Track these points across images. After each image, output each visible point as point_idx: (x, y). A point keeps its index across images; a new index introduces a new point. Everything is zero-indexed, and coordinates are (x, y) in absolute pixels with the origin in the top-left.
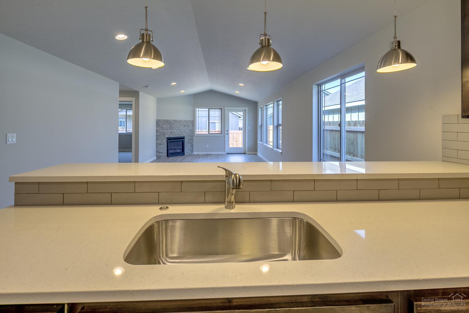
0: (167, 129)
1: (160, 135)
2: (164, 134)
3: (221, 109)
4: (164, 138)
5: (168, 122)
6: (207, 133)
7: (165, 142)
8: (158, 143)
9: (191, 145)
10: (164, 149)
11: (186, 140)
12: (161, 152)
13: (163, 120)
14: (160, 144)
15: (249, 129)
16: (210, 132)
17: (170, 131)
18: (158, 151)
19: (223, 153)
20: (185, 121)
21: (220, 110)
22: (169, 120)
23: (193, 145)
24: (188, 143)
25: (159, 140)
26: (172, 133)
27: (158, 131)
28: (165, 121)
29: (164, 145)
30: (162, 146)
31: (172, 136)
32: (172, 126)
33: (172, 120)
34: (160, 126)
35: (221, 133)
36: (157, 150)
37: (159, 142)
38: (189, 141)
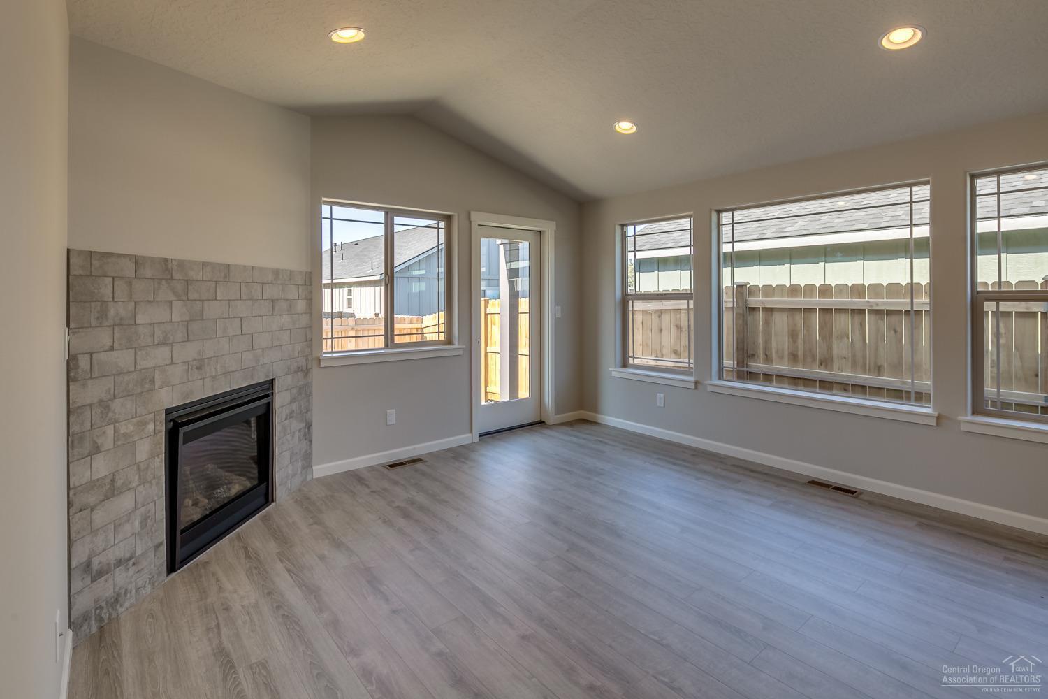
0: (164, 343)
1: (105, 405)
2: (147, 381)
3: (448, 219)
4: (143, 424)
5: (177, 276)
6: (379, 343)
7: (153, 456)
8: (92, 485)
9: (303, 425)
10: (144, 523)
11: (282, 401)
12: (119, 562)
13: (138, 261)
14: (112, 489)
15: (559, 315)
16: (397, 340)
17: (190, 351)
18: (88, 565)
19: (465, 438)
20: (277, 273)
21: (442, 224)
22: (182, 264)
23: (309, 426)
24: (291, 416)
25: (97, 450)
26: (200, 365)
27: (84, 362)
28: (148, 272)
29: (143, 481)
30: (125, 502)
31: (203, 389)
32: (202, 311)
33: (204, 265)
34: (103, 315)
35: (449, 341)
36: (80, 556)
37: (101, 467)
38: (294, 406)
